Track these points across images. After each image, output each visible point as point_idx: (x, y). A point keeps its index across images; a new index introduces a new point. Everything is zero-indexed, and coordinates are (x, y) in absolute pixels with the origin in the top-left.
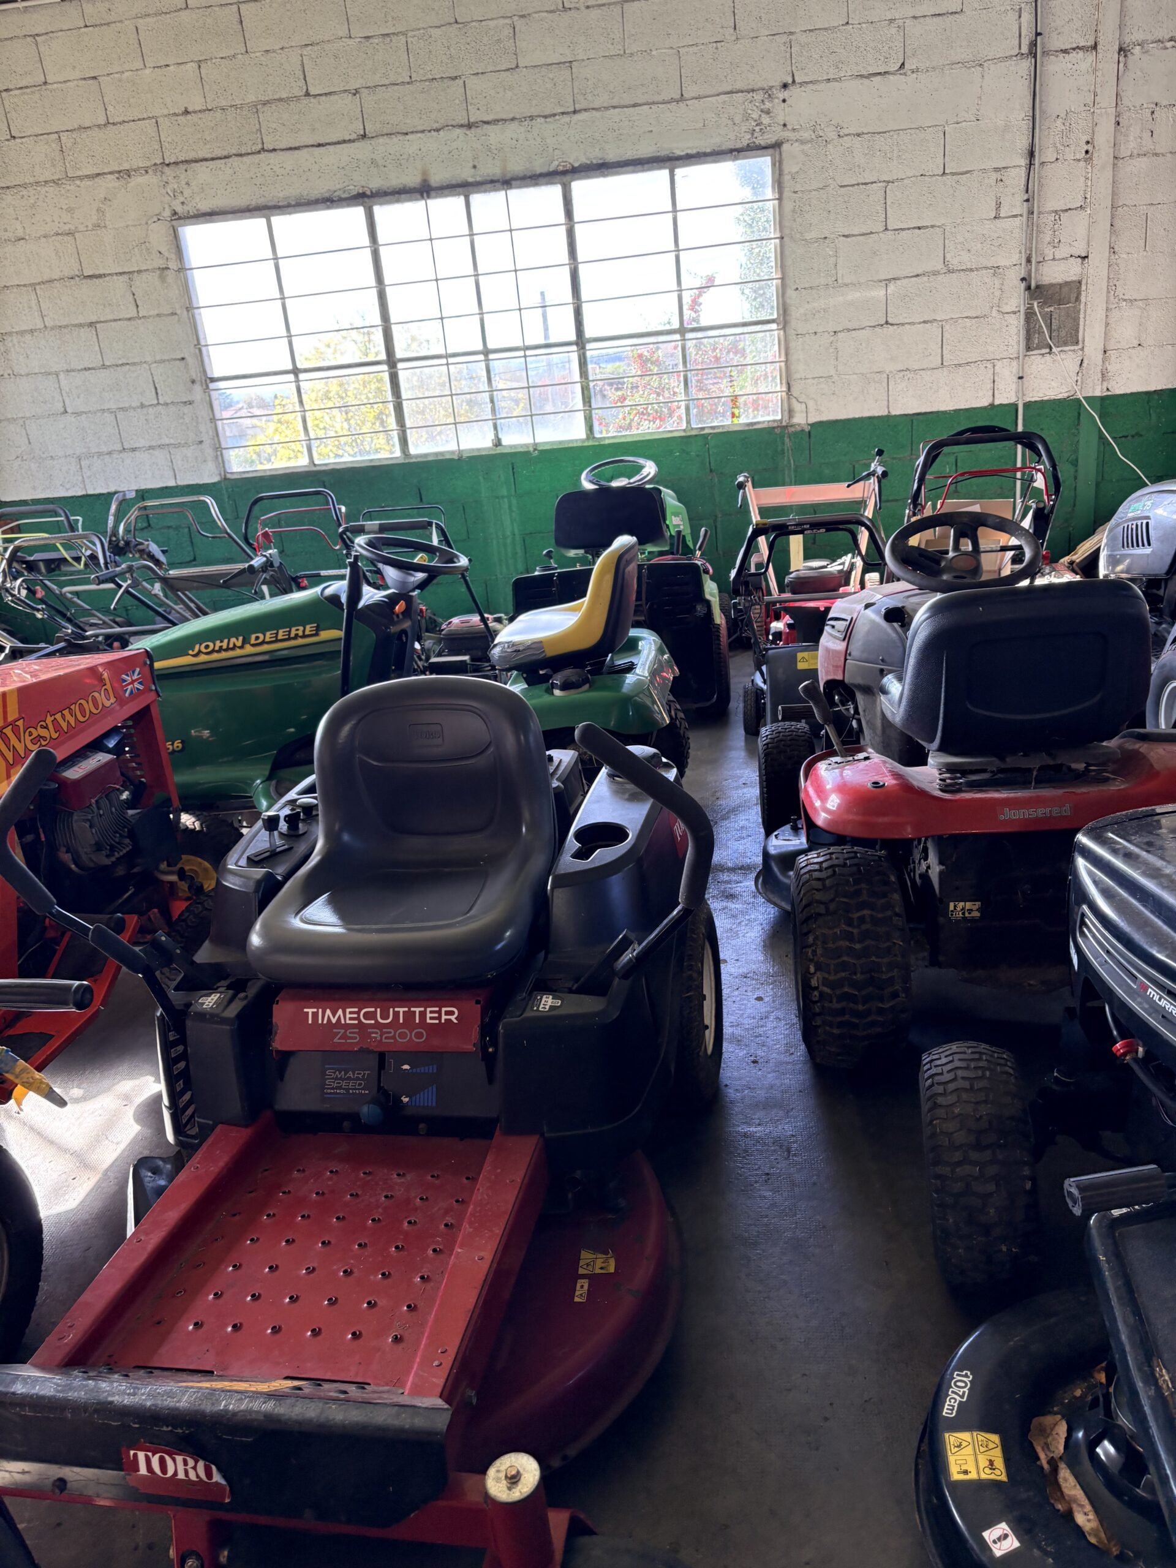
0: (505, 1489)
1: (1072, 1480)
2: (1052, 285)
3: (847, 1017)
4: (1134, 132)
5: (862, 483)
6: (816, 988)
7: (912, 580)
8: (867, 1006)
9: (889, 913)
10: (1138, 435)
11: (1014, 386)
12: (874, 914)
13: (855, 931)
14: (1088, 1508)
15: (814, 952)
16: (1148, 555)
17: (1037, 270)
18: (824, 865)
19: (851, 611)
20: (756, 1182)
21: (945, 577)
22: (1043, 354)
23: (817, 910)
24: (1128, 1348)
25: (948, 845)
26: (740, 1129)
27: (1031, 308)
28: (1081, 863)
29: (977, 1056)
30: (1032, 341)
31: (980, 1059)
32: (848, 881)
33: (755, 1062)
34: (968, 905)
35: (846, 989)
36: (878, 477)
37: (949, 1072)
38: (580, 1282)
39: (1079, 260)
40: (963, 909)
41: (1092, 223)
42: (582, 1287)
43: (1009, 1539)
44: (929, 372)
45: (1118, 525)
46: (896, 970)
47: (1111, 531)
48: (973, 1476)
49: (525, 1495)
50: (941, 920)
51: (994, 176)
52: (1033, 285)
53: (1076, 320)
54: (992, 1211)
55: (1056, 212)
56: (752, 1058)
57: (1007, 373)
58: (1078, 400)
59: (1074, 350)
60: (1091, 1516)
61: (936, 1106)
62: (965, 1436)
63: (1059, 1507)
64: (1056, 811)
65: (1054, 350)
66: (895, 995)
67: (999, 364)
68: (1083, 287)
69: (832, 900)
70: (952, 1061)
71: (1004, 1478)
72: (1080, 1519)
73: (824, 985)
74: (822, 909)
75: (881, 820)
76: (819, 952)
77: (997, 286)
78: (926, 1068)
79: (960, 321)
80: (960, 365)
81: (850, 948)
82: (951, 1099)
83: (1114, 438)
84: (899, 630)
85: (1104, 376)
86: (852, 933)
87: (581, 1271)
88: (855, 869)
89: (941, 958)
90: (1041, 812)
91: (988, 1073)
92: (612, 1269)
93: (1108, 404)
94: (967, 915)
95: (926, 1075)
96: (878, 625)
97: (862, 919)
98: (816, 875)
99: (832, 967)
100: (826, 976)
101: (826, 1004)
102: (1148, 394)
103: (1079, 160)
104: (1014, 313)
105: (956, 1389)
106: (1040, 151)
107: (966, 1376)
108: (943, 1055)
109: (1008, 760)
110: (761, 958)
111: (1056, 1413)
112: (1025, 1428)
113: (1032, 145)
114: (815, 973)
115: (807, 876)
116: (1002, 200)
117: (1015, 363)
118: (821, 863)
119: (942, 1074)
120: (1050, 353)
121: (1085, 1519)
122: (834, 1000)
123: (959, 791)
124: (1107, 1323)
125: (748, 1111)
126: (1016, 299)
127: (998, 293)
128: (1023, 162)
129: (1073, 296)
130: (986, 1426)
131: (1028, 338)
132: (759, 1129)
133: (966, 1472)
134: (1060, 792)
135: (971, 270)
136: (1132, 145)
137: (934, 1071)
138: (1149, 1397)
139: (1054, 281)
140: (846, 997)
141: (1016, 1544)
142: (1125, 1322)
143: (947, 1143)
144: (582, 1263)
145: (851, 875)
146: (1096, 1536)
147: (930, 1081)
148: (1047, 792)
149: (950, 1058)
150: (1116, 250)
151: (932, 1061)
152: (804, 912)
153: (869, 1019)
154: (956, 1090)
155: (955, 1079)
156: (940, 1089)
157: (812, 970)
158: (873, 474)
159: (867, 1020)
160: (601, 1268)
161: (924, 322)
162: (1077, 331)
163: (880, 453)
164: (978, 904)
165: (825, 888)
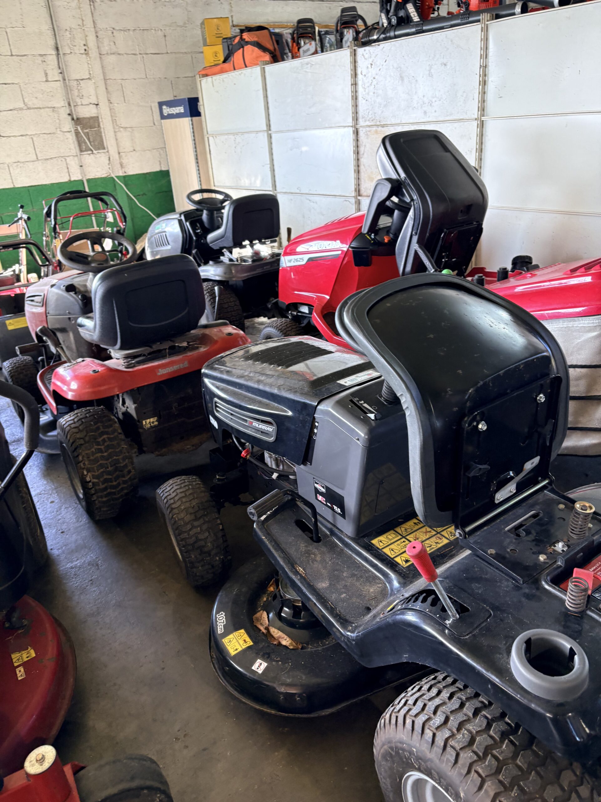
0: (39, 766)
1: (276, 631)
2: (84, 118)
3: (109, 490)
4: (106, 42)
5: (15, 224)
6: (90, 481)
7: (78, 268)
8: (118, 481)
9: (116, 434)
10: (144, 194)
11: (79, 171)
12: (109, 436)
13: (102, 447)
14: (286, 637)
15: (84, 464)
16: (169, 250)
17: (75, 110)
18: (76, 420)
19: (42, 291)
20: (87, 586)
21: (93, 265)
22: (89, 154)
23: (80, 443)
24: (285, 566)
25: (135, 394)
26: (67, 566)
27: (77, 130)
28: (206, 381)
29: (183, 481)
30: (82, 147)
31: (185, 482)
32: (91, 424)
33: (62, 532)
34: (152, 420)
35: (105, 477)
36: (25, 220)
37: (173, 492)
38: (17, 670)
39: (95, 106)
40: (149, 422)
41: (96, 87)
42: (20, 671)
43: (263, 664)
44: (32, 163)
45: (152, 237)
46: (127, 460)
47: (149, 240)
48: (240, 649)
49: (52, 762)
50: (141, 430)
51: (40, 59)
52: (75, 118)
53: (101, 137)
54: (209, 544)
55: (77, 80)
56: (61, 531)
57: (73, 163)
58: (112, 178)
59: (104, 152)
60: (288, 639)
61: (172, 509)
62: (231, 636)
63: (275, 643)
64: (181, 366)
65: (95, 152)
66: (129, 472)
67: (68, 159)
68: (100, 120)
69: (86, 436)
70: (173, 487)
71: (252, 644)
72: (284, 643)
73: (93, 478)
74: (82, 442)
75: (102, 388)
76: (86, 463)
77: (56, 117)
78: (161, 495)
79: (41, 135)
80: (47, 159)
81: (102, 456)
82: (179, 503)
83: (134, 196)
84: (74, 296)
85: (122, 165)
86: (101, 449)
87: (16, 664)
88: (92, 418)
89: (145, 449)
90: (175, 367)
91: (190, 487)
92: (33, 655)
93: (126, 179)
94: (152, 425)
95: (163, 498)
96: (62, 295)
97: (104, 440)
98: (73, 426)
99: (95, 468)
100: (94, 473)
101: (97, 488)
102: (144, 174)
103: (82, 54)
104: (69, 132)
105: (220, 621)
106: (61, 47)
107: (222, 614)
108: (167, 487)
109: (154, 347)
110: (45, 482)
111: (260, 611)
112: (251, 621)
113: (56, 44)
114: (87, 474)
115: (68, 428)
116: (47, 72)
117: (76, 158)
118: (73, 419)
119: (170, 495)
120: (93, 153)
121: (286, 641)
122: (101, 484)
123: (134, 366)
124: (273, 562)
125: (69, 556)
126: (68, 125)
127: (58, 121)
128: (54, 52)
129: (96, 124)
130: (237, 628)
131: (80, 145)
132: (78, 561)
133: (236, 650)
134: (181, 357)
135: (40, 108)
136: (107, 48)
137: (166, 495)
138: (299, 580)
139: (85, 116)
140: (106, 481)
141: (266, 664)
142: (280, 556)
143: (183, 523)
144: (14, 661)
145: (91, 421)
146: (292, 645)
147: (166, 500)
148: (175, 358)
149: (171, 487)
150: (112, 101)
151: (163, 491)
152: (73, 446)
153: (120, 487)
154: (179, 499)
155: (177, 495)
156: (172, 501)
157: (85, 473)
158: (21, 218)
159: (118, 489)
160: (27, 657)
161: (22, 136)
162: (103, 142)
163: (22, 207)
164: (156, 418)
165: (80, 431)
